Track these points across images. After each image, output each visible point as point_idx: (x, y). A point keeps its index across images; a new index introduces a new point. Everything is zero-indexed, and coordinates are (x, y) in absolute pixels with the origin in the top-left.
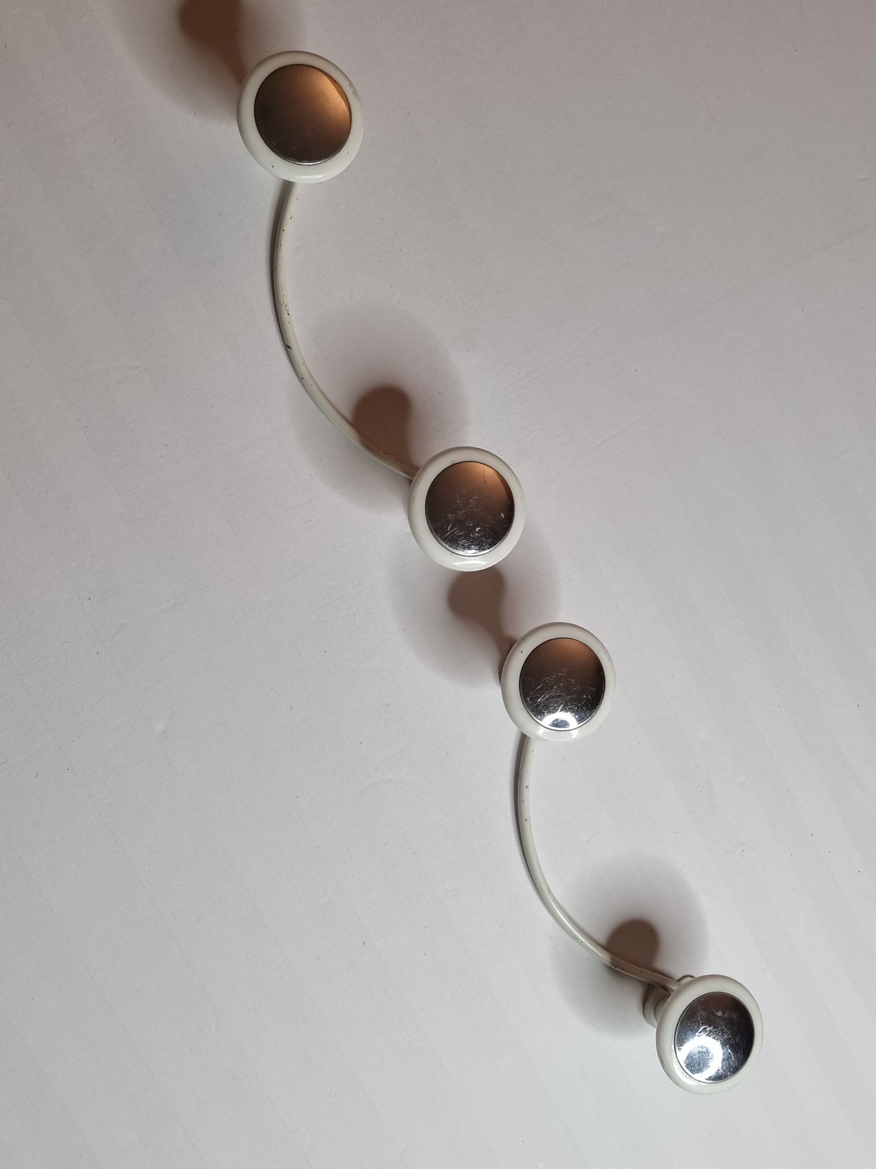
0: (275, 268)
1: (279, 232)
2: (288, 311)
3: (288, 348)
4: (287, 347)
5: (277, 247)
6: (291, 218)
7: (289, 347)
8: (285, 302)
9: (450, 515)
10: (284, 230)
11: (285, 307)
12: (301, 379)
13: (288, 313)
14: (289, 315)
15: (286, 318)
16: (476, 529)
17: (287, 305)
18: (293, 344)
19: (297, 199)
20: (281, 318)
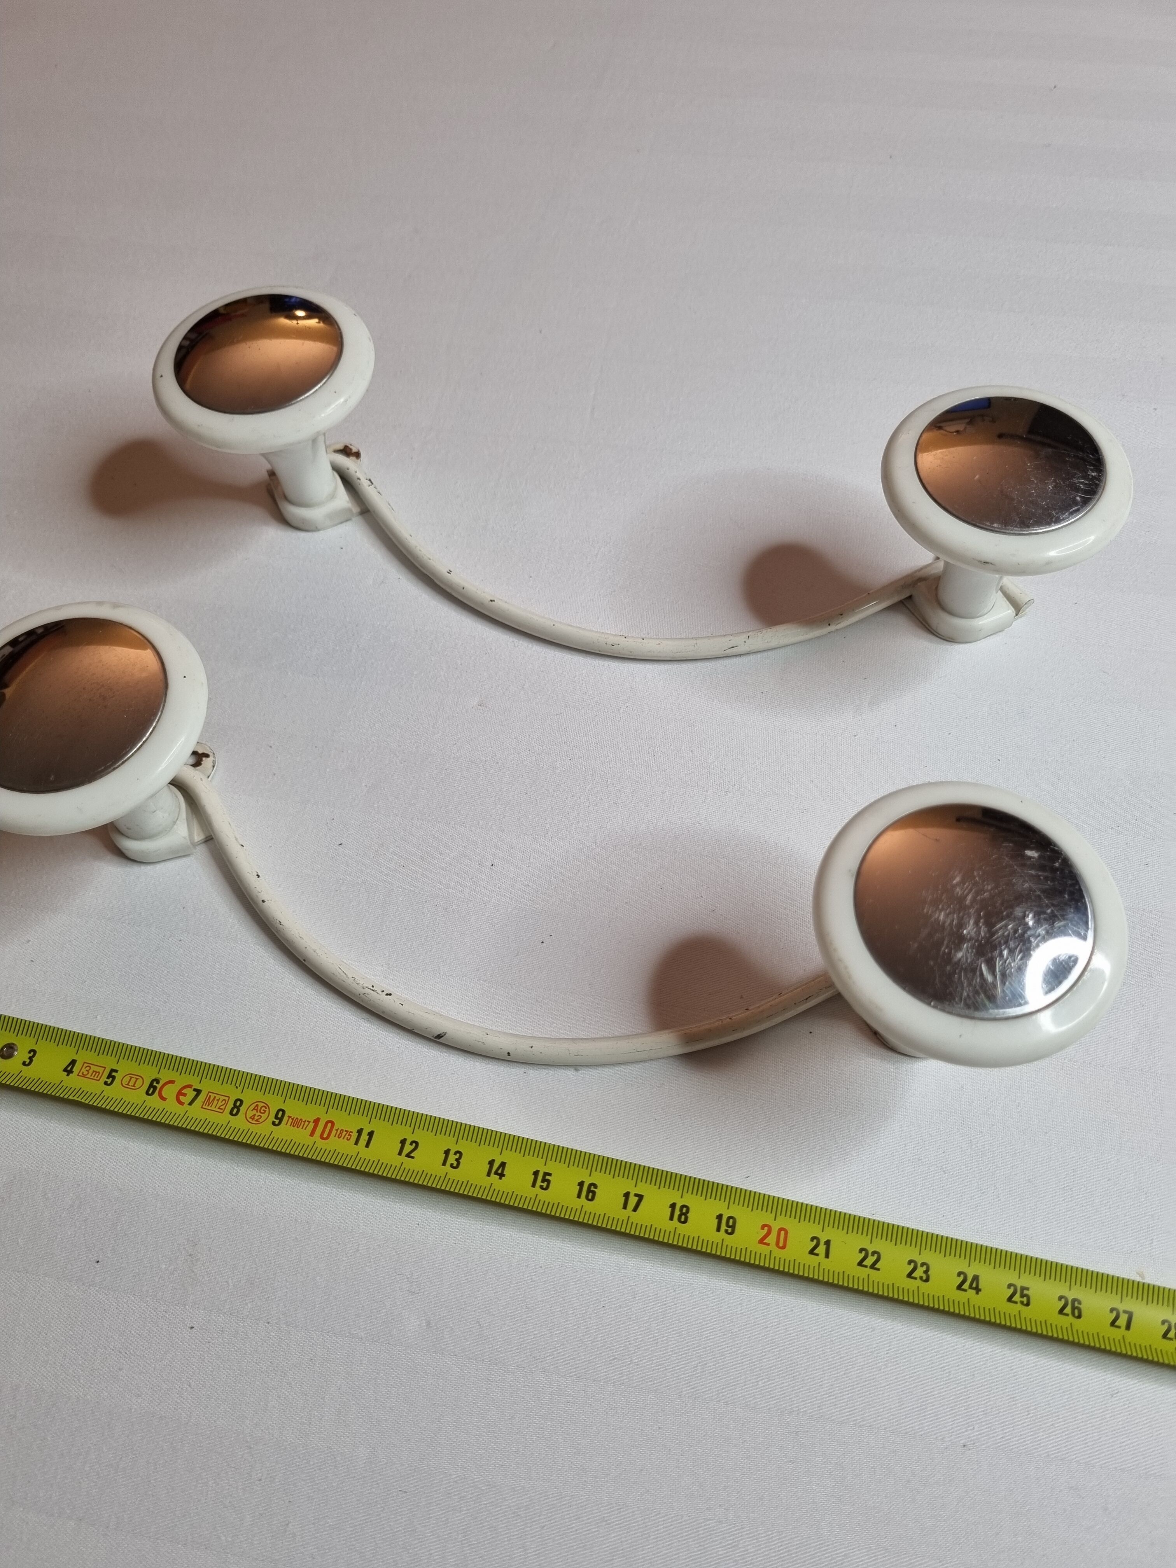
0: (304, 960)
1: (262, 911)
2: (383, 991)
3: (440, 1040)
4: (438, 1039)
5: (278, 931)
6: (258, 876)
7: (439, 1036)
8: (365, 985)
9: (960, 955)
10: (263, 901)
11: (373, 991)
12: (507, 1058)
13: (387, 994)
14: (390, 994)
15: (390, 1004)
16: (1027, 924)
17: (373, 986)
18: (439, 1024)
19: (242, 845)
20: (383, 1012)
